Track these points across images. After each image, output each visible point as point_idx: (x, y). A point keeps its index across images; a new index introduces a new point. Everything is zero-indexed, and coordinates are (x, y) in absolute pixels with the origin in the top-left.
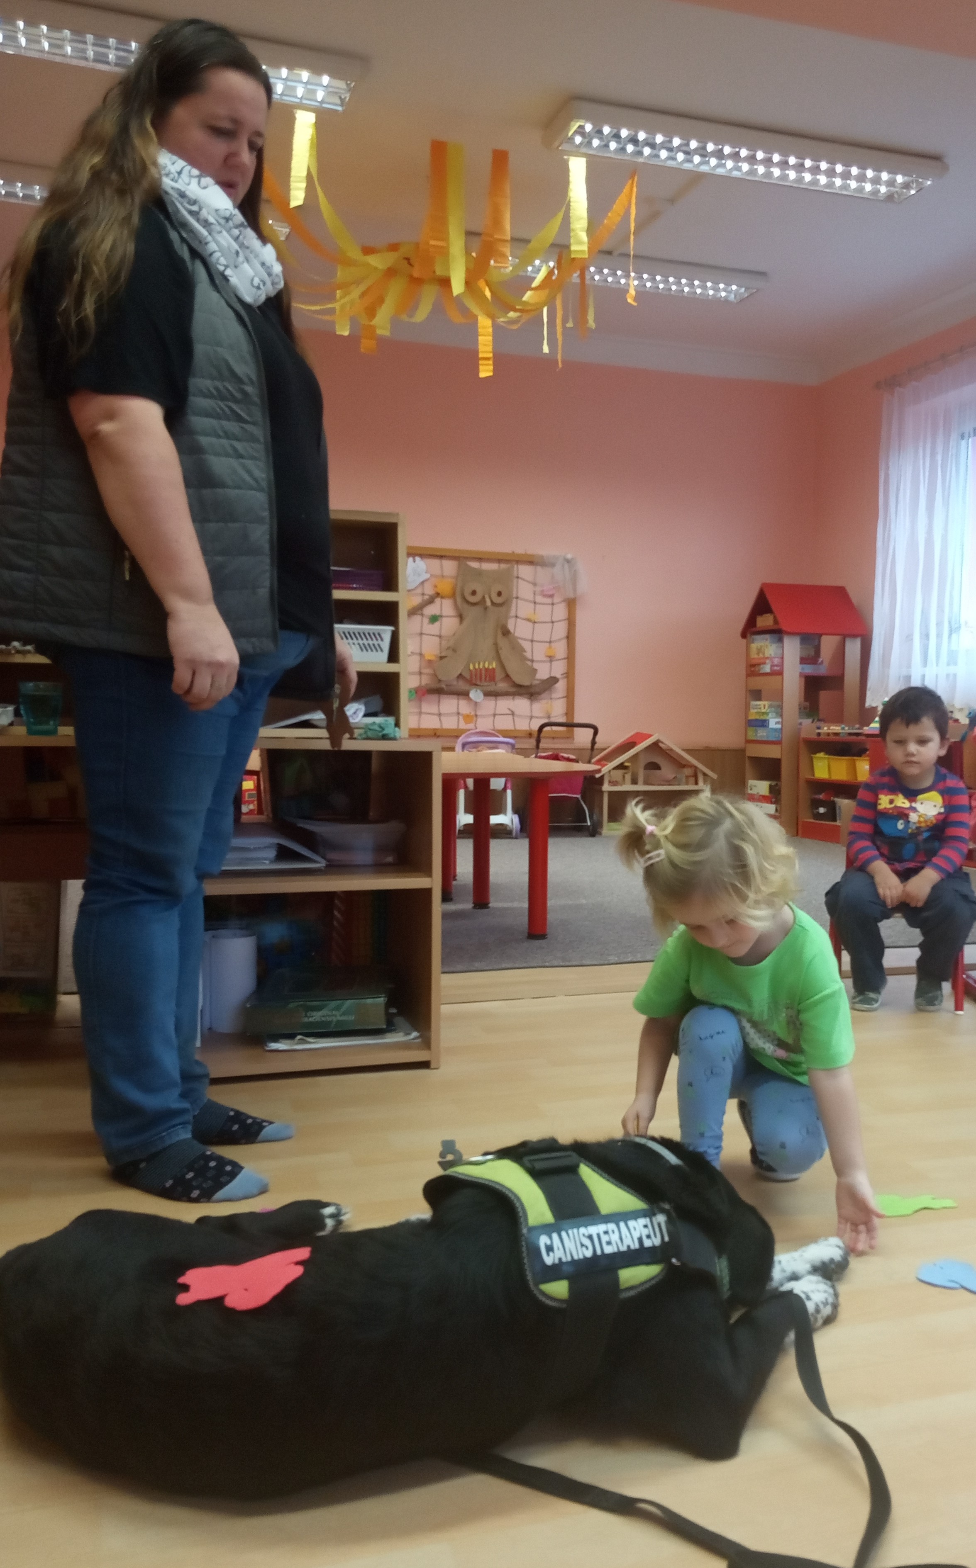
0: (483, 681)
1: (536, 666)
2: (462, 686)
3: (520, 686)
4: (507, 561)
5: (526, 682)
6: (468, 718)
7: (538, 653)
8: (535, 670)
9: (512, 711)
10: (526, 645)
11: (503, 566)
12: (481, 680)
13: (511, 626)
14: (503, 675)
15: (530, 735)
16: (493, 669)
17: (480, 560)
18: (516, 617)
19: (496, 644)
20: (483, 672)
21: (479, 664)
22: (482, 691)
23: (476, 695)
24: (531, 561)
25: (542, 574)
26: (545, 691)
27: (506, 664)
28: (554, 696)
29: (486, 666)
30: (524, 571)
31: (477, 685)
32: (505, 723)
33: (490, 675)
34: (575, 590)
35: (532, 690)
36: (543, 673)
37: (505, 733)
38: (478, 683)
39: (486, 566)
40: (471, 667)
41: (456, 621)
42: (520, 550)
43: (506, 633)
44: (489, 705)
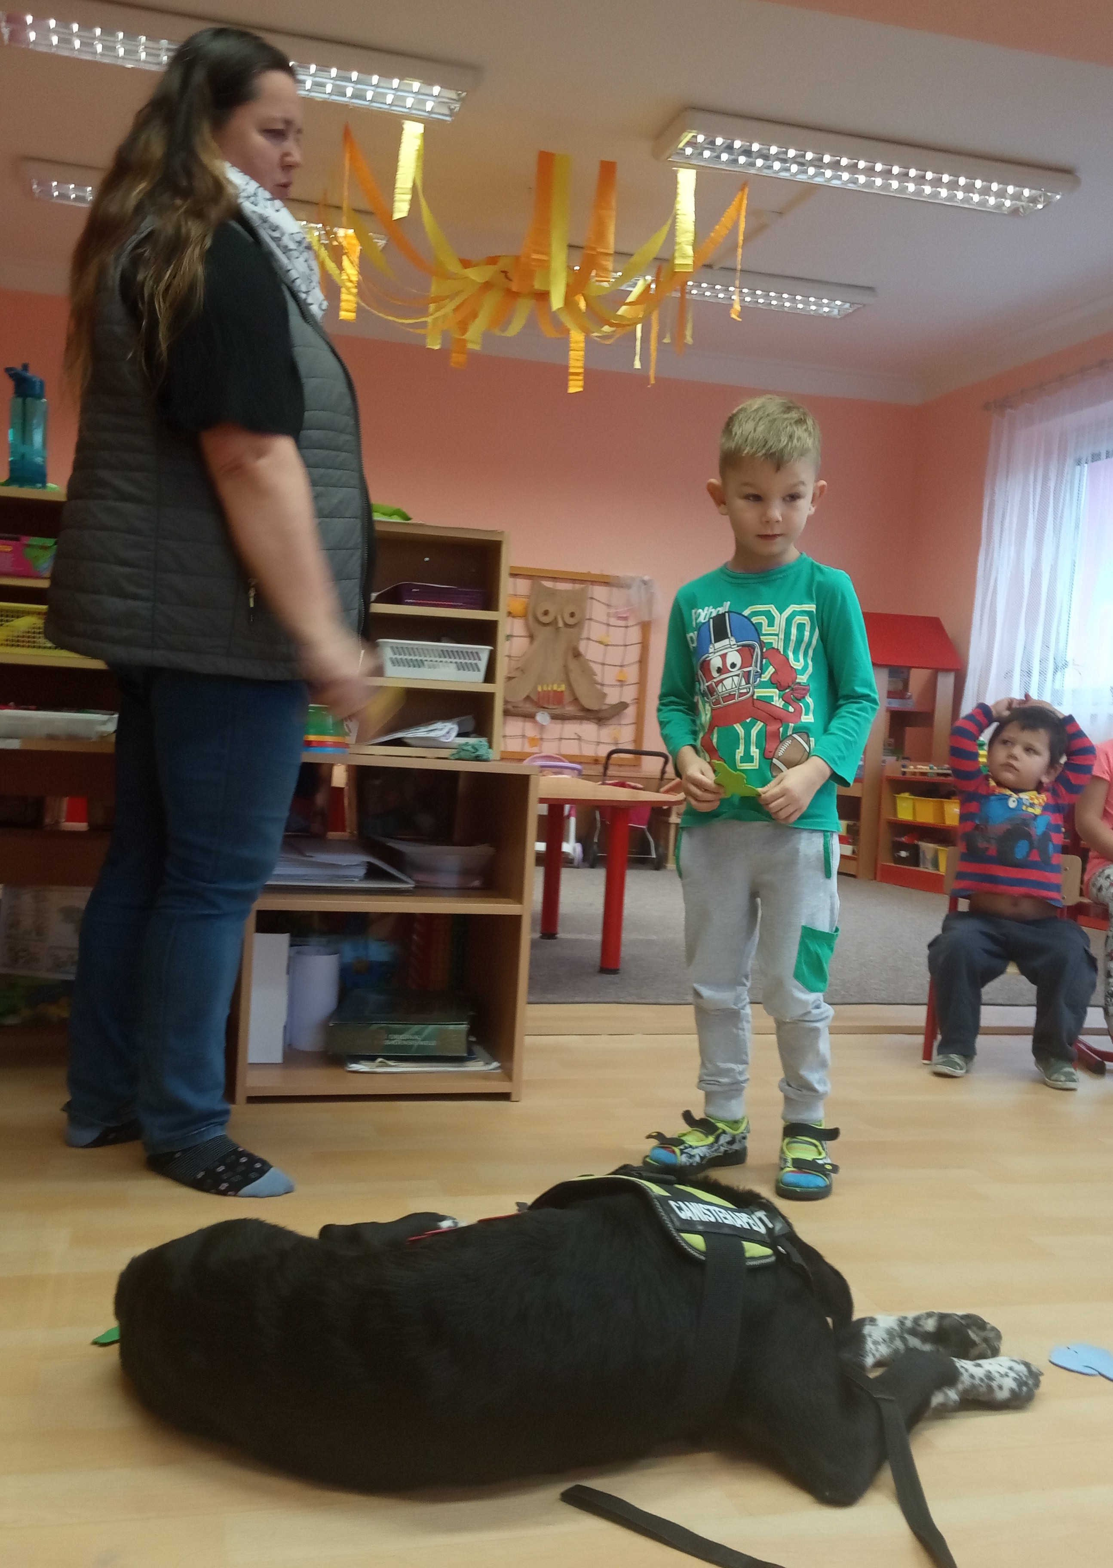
0: (551, 704)
1: (606, 690)
2: (528, 708)
3: (589, 710)
4: (582, 581)
5: (594, 706)
6: (533, 741)
7: (608, 676)
8: (604, 695)
9: (578, 736)
10: (596, 668)
11: (578, 586)
12: (548, 703)
13: (582, 647)
14: (571, 699)
15: (596, 761)
16: (562, 692)
17: (554, 579)
18: (588, 639)
19: (565, 666)
20: (552, 695)
21: (547, 686)
22: (549, 714)
23: (542, 717)
24: (606, 582)
25: (617, 596)
26: (614, 716)
27: (575, 687)
28: (623, 722)
29: (555, 688)
30: (599, 592)
31: (544, 708)
32: (571, 748)
33: (558, 697)
34: (650, 612)
35: (600, 715)
36: (613, 697)
37: (571, 758)
38: (545, 705)
39: (560, 586)
40: (540, 689)
41: (526, 640)
42: (595, 571)
43: (577, 655)
44: (555, 729)
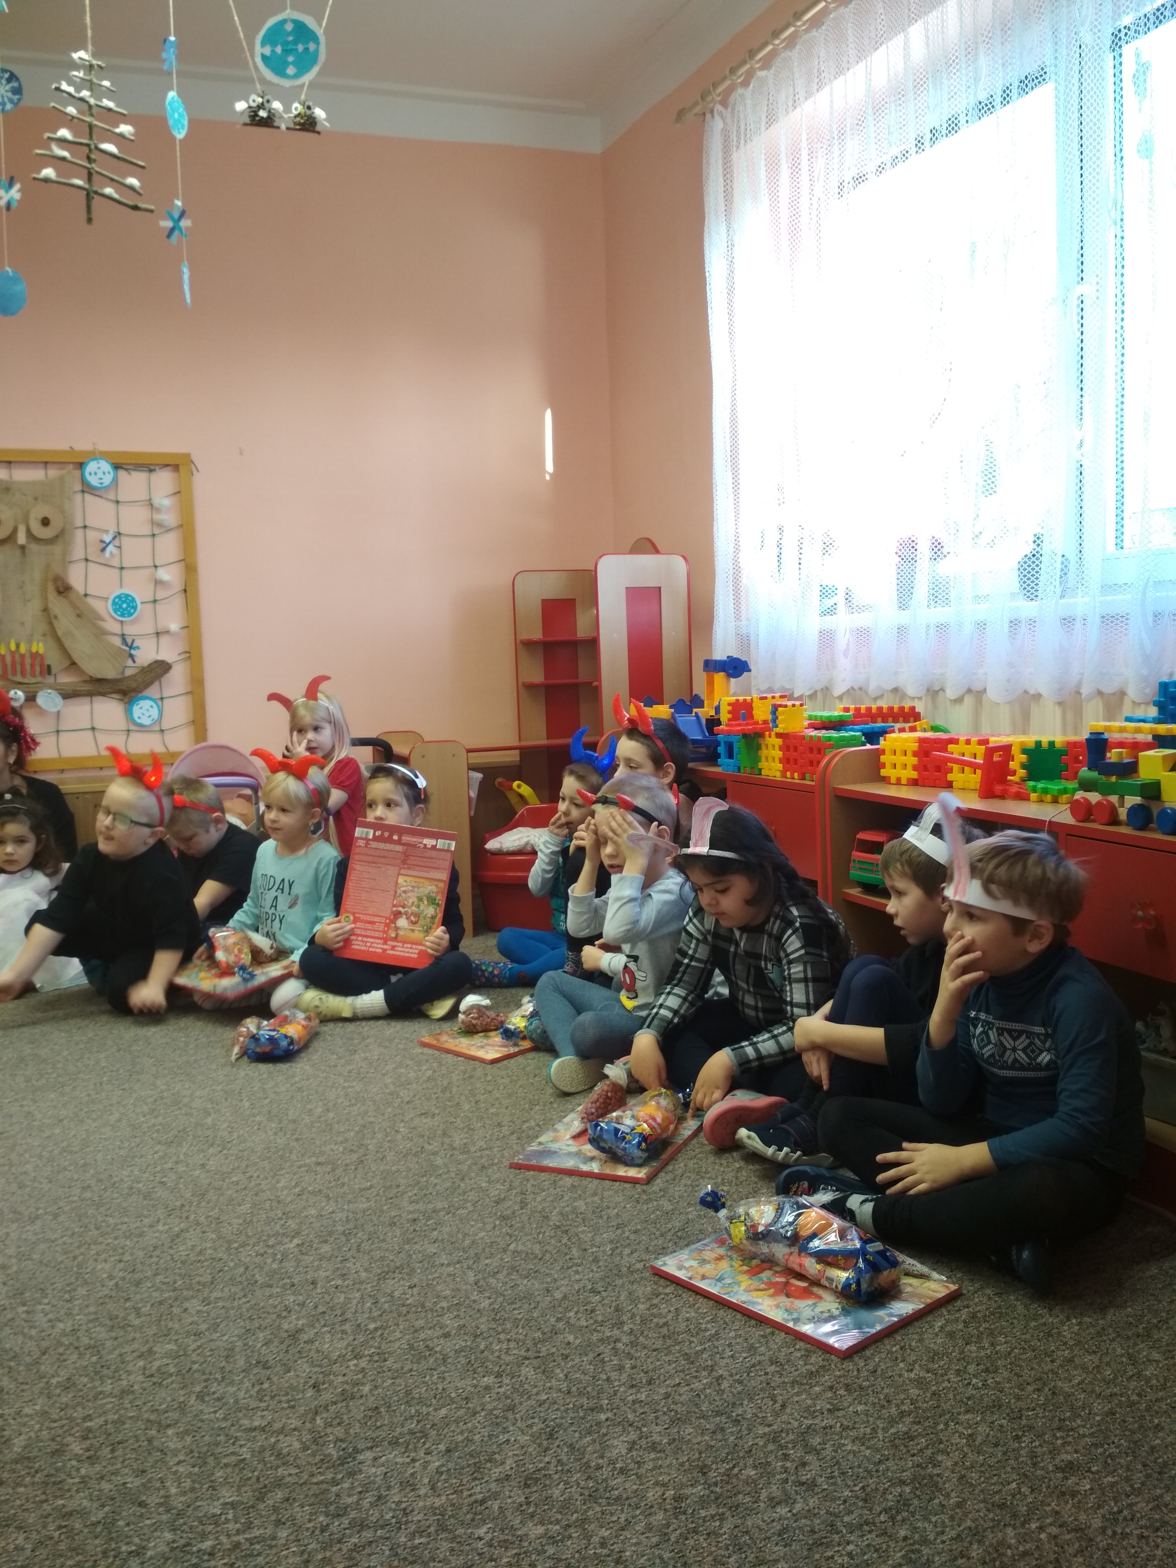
0: (28, 675)
1: (130, 644)
3: (98, 680)
4: (57, 466)
5: (112, 673)
8: (129, 652)
10: (106, 610)
12: (23, 674)
13: (75, 577)
14: (67, 663)
16: (46, 653)
17: (10, 464)
18: (87, 560)
19: (46, 610)
20: (28, 661)
21: (18, 646)
26: (148, 685)
27: (67, 644)
28: (167, 692)
29: (34, 650)
35: (124, 686)
36: (143, 654)
38: (18, 678)
39: (22, 475)
43: (64, 589)
